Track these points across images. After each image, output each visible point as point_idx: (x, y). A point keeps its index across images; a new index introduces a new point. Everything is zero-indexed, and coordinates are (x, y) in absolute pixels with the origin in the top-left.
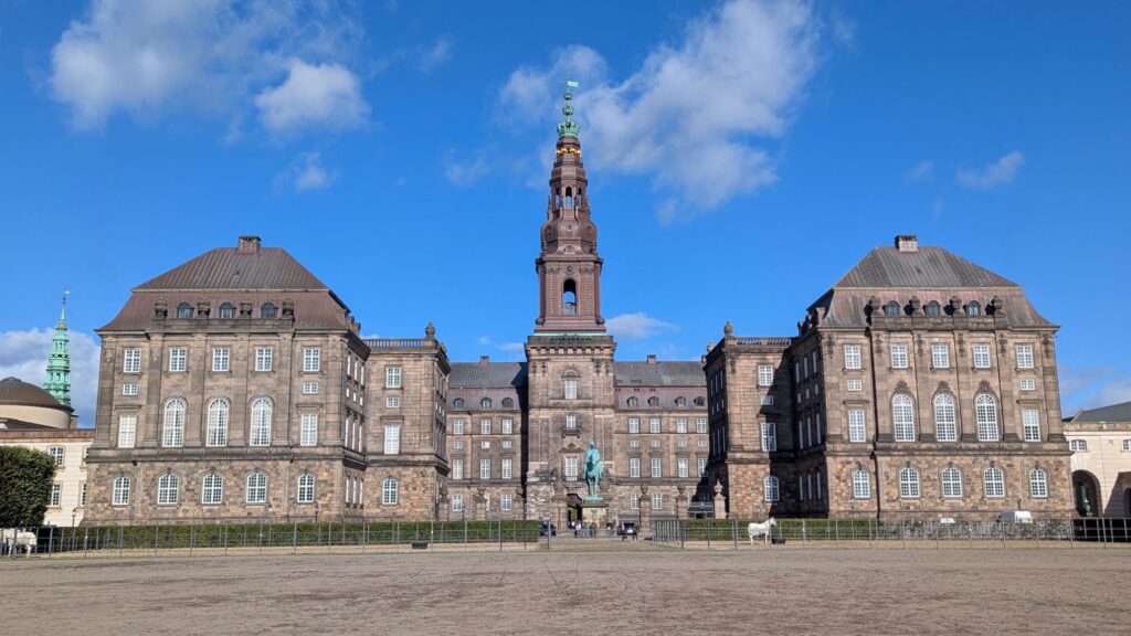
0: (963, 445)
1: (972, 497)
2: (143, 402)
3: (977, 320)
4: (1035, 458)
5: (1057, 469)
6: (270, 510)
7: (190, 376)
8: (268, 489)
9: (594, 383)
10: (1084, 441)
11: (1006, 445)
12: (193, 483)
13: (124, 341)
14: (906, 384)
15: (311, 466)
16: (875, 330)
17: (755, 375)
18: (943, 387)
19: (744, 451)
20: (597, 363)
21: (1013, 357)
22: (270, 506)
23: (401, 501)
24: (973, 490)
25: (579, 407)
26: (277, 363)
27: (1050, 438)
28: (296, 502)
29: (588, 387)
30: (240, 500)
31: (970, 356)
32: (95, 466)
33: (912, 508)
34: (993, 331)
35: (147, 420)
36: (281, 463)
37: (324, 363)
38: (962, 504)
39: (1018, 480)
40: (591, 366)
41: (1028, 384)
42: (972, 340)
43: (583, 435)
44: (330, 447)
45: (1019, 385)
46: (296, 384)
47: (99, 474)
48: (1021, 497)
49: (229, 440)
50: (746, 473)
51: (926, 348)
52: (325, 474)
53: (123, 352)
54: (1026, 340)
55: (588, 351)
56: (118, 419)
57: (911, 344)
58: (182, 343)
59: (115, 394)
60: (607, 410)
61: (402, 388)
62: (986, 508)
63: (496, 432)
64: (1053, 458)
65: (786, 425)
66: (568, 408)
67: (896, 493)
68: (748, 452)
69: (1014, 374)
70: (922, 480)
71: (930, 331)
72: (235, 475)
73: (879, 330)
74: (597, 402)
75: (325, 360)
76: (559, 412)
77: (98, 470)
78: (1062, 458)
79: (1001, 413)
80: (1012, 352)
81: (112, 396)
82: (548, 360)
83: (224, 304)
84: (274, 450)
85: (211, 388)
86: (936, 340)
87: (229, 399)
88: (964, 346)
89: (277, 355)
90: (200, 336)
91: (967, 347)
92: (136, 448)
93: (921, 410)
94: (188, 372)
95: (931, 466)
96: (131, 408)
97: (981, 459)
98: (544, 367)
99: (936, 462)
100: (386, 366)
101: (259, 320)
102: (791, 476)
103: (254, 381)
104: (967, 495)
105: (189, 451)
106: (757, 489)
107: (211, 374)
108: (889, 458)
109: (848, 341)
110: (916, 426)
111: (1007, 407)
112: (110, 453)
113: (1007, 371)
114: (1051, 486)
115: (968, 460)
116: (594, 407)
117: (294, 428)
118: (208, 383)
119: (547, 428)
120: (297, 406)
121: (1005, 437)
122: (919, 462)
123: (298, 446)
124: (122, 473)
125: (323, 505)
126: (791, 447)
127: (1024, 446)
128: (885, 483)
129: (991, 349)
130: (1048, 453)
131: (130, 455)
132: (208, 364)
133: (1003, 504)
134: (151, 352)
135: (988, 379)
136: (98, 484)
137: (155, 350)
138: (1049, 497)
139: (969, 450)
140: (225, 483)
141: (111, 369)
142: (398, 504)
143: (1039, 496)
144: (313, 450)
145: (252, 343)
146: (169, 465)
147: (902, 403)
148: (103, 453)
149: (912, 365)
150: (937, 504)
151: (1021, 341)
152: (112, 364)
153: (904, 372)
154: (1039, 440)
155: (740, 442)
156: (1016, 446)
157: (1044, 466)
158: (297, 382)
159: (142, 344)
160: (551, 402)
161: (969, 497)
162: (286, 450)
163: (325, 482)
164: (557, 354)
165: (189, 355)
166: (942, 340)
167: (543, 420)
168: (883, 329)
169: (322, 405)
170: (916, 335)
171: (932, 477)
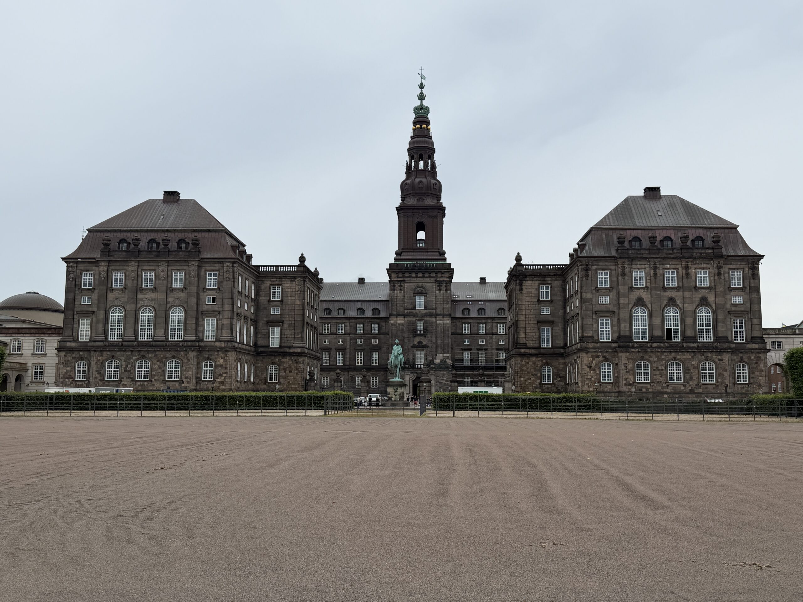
0: (685, 345)
1: (691, 383)
2: (95, 309)
3: (700, 251)
4: (740, 355)
5: (756, 363)
6: (183, 385)
7: (127, 291)
8: (182, 370)
9: (436, 297)
10: (780, 342)
11: (718, 345)
12: (130, 366)
13: (81, 267)
14: (643, 299)
15: (211, 355)
16: (620, 258)
17: (536, 292)
18: (672, 302)
19: (527, 347)
20: (440, 284)
21: (727, 279)
22: (183, 382)
23: (281, 380)
24: (691, 378)
25: (426, 315)
26: (187, 282)
27: (753, 340)
28: (201, 380)
29: (432, 301)
30: (162, 378)
31: (693, 278)
32: (63, 354)
33: (644, 390)
34: (712, 259)
35: (98, 322)
36: (190, 353)
37: (220, 282)
38: (683, 388)
39: (726, 371)
40: (435, 286)
41: (738, 300)
42: (695, 266)
43: (429, 335)
44: (225, 342)
45: (731, 300)
46: (201, 297)
47: (66, 358)
48: (728, 383)
49: (154, 336)
50: (528, 363)
51: (659, 272)
52: (221, 361)
53: (81, 274)
54: (738, 266)
55: (433, 275)
56: (79, 321)
57: (648, 269)
58: (121, 267)
59: (76, 303)
60: (445, 318)
61: (282, 301)
62: (701, 391)
63: (368, 333)
64: (754, 355)
65: (558, 329)
66: (418, 316)
67: (632, 380)
68: (530, 348)
69: (727, 292)
70: (653, 370)
71: (664, 258)
72: (158, 361)
73: (623, 258)
74: (438, 312)
75: (221, 280)
76: (411, 319)
77: (65, 356)
78: (761, 355)
79: (715, 320)
80: (727, 275)
81: (74, 305)
82: (404, 281)
83: (151, 240)
84: (185, 344)
85: (142, 300)
86: (668, 266)
87: (154, 307)
88: (690, 271)
89: (187, 276)
90: (133, 263)
91: (692, 271)
92: (91, 341)
93: (654, 319)
94: (125, 288)
95: (660, 360)
96: (87, 313)
97: (699, 356)
98: (401, 286)
99: (663, 357)
100: (271, 285)
101: (175, 251)
102: (562, 366)
103: (171, 295)
104: (686, 382)
105: (126, 343)
106: (536, 375)
107: (142, 290)
108: (628, 354)
109: (600, 267)
110: (649, 330)
111: (720, 316)
112: (73, 345)
113: (722, 289)
114: (752, 376)
115: (688, 356)
116: (436, 315)
117: (200, 328)
118: (140, 296)
119: (403, 330)
120: (202, 312)
121: (718, 338)
122: (650, 357)
123: (202, 340)
124: (82, 359)
125: (220, 383)
126: (562, 345)
127: (733, 346)
128: (624, 371)
129: (709, 273)
130: (751, 351)
131: (87, 346)
132: (139, 283)
133: (714, 388)
134: (100, 274)
135: (707, 295)
136: (66, 366)
137: (103, 273)
138: (750, 383)
139: (689, 348)
140: (151, 367)
141: (73, 286)
142: (279, 382)
143: (742, 382)
144: (213, 344)
145: (170, 268)
146: (113, 354)
147: (640, 314)
148: (68, 344)
149: (649, 284)
150: (663, 388)
151: (734, 266)
152: (74, 282)
153: (642, 290)
154: (744, 341)
155: (524, 341)
156: (725, 345)
157: (747, 360)
158: (202, 295)
159: (94, 268)
160: (406, 311)
161: (688, 383)
162: (194, 344)
163: (221, 366)
164: (410, 277)
165: (125, 276)
166: (673, 266)
167: (399, 324)
168: (627, 258)
169: (219, 313)
170: (652, 263)
171: (660, 368)
